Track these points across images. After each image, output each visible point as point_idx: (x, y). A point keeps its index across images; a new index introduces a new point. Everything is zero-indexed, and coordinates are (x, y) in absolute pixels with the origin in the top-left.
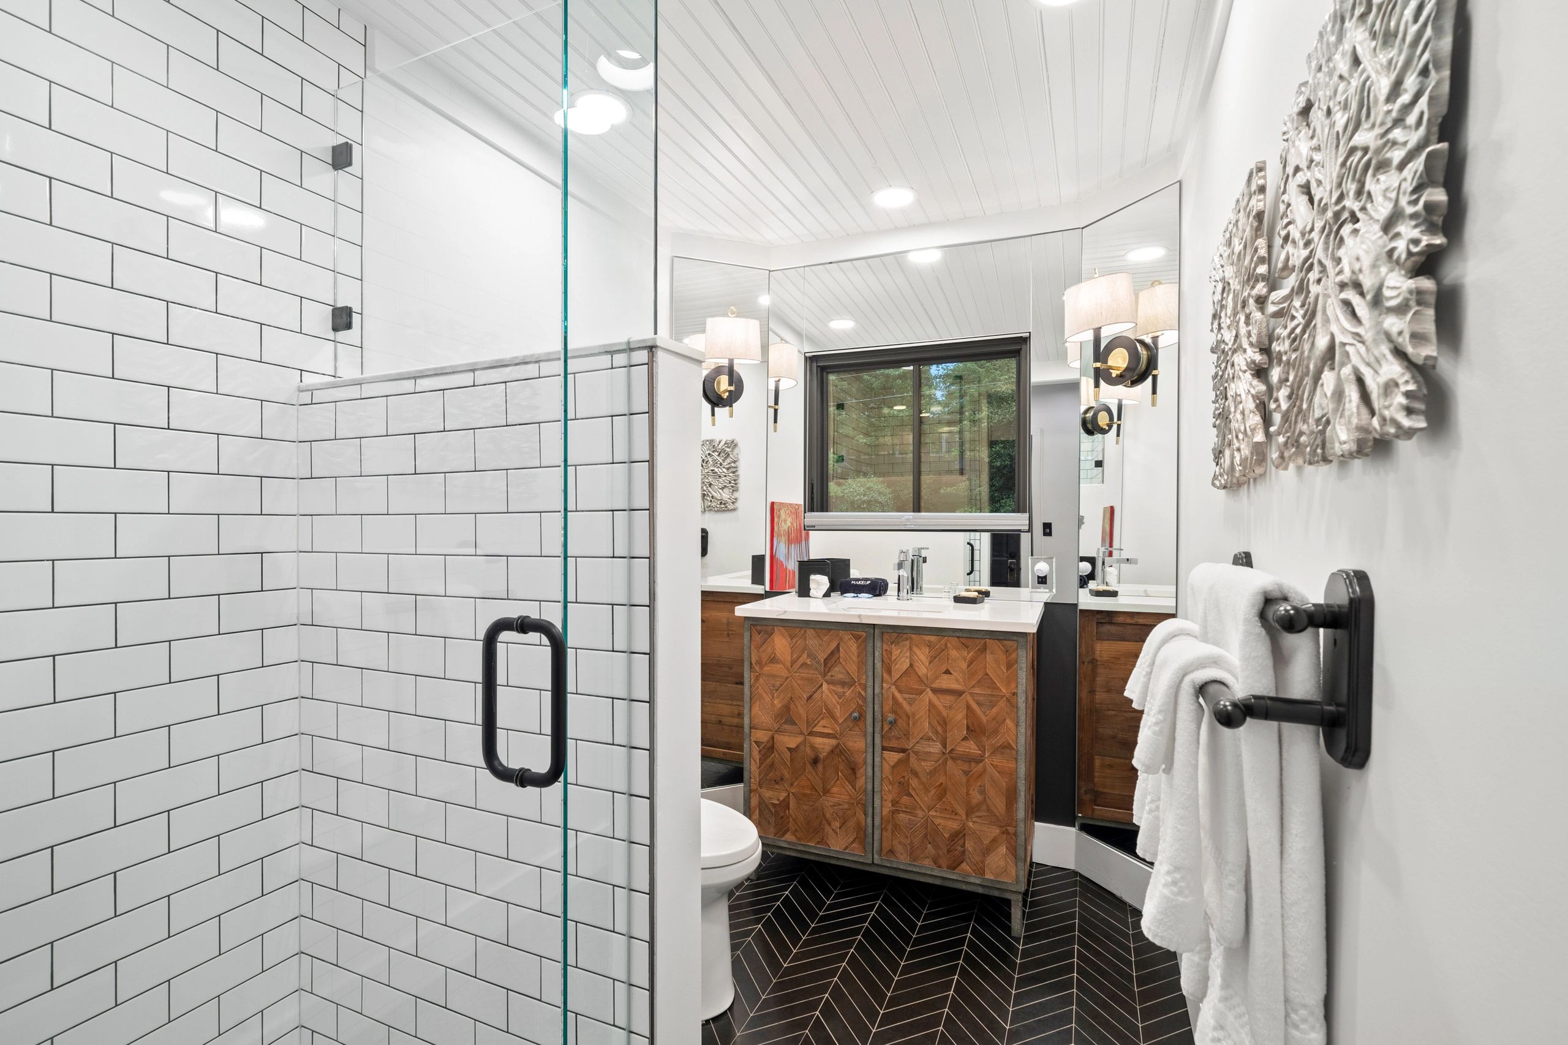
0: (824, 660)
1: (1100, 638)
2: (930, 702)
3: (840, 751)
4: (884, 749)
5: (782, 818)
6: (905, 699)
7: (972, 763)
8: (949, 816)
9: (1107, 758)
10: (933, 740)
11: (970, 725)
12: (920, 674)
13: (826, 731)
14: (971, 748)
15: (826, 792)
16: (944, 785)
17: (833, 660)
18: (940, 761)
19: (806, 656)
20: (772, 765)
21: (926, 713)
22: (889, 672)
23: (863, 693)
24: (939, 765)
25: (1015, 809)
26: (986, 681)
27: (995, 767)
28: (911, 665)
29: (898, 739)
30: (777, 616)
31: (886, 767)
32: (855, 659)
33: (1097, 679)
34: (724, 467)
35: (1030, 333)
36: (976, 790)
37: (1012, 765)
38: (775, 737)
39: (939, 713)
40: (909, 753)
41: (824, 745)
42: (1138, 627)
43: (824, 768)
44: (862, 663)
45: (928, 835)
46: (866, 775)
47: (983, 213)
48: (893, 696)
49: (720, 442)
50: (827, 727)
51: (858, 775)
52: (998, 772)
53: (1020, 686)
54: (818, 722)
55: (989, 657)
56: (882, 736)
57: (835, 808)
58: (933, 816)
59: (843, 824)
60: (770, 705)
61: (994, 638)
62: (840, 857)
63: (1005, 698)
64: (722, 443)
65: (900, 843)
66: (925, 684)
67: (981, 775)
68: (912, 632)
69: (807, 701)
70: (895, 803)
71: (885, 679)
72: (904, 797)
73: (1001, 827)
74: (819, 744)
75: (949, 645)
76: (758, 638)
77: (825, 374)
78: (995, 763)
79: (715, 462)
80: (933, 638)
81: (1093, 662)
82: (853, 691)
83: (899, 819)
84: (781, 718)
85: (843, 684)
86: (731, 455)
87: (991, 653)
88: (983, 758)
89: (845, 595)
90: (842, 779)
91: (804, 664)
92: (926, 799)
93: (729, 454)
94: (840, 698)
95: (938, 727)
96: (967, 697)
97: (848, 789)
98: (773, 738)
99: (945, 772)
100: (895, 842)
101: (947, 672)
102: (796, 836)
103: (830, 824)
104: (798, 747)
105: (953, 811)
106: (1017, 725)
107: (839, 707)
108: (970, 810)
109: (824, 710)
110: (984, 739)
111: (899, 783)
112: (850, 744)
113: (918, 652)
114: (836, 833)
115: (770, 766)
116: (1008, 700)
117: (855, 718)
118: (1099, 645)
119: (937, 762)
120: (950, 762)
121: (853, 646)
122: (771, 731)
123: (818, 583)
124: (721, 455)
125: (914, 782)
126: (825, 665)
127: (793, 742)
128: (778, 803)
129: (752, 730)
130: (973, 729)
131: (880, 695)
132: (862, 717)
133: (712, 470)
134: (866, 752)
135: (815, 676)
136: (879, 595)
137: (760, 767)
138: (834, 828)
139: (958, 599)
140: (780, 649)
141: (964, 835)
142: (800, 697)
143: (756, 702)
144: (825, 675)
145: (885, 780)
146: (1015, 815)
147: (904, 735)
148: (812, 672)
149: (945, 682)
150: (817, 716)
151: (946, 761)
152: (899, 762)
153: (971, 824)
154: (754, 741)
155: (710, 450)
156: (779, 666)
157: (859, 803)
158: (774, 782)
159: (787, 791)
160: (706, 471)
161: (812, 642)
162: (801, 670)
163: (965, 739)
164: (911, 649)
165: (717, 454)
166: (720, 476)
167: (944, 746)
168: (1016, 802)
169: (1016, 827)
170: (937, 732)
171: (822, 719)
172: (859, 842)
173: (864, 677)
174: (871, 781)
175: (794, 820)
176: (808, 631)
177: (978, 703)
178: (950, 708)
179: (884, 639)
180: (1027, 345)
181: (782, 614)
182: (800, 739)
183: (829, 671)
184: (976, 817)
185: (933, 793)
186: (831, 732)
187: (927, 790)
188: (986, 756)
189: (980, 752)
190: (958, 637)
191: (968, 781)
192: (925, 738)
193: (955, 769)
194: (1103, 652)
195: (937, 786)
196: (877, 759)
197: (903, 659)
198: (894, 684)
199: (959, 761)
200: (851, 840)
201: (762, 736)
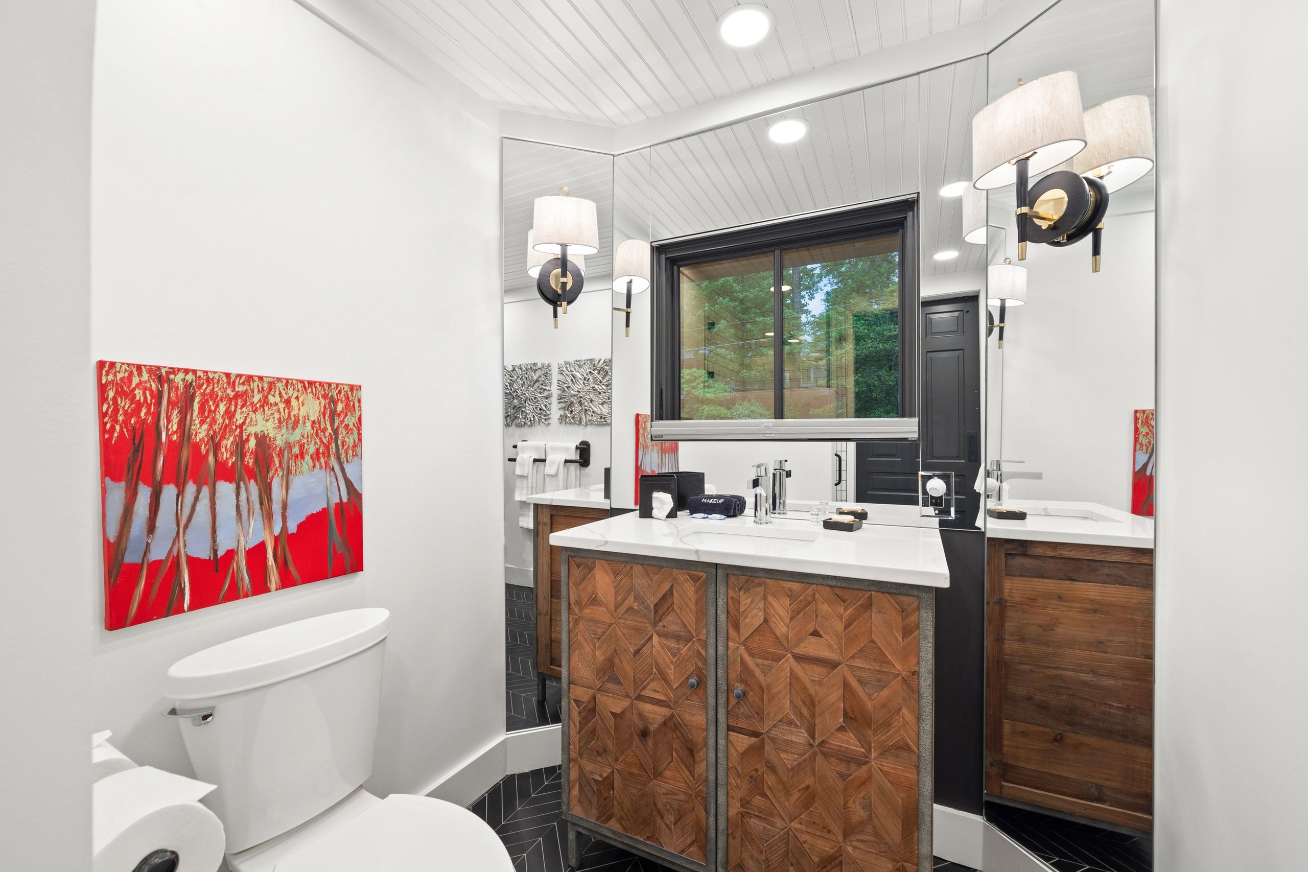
0: (655, 605)
1: (1010, 573)
2: (792, 673)
3: (674, 724)
4: (730, 728)
5: (605, 799)
6: (758, 665)
7: (851, 764)
8: (818, 833)
9: (1020, 723)
10: (796, 725)
11: (849, 710)
12: (778, 634)
13: (658, 696)
14: (850, 742)
15: (658, 774)
16: (811, 789)
17: (665, 606)
18: (807, 755)
19: (633, 598)
20: (593, 732)
21: (785, 688)
22: (737, 627)
23: (703, 652)
24: (804, 760)
25: (915, 839)
26: (872, 650)
27: (886, 774)
28: (766, 621)
29: (748, 717)
30: (598, 546)
31: (734, 754)
32: (692, 607)
33: (1006, 624)
34: (603, 384)
35: (918, 193)
36: (857, 803)
37: (912, 776)
38: (597, 696)
39: (805, 689)
40: (763, 740)
41: (656, 714)
42: (1063, 561)
43: (655, 744)
44: (701, 613)
45: (790, 855)
46: (707, 761)
47: (857, 53)
48: (742, 659)
49: (599, 361)
50: (658, 692)
51: (697, 759)
52: (891, 782)
53: (923, 664)
54: (648, 684)
55: (876, 618)
56: (728, 711)
57: (669, 796)
58: (797, 829)
59: (679, 820)
60: (591, 657)
61: (883, 590)
62: (674, 861)
63: (900, 678)
64: (602, 362)
65: (752, 857)
66: (785, 648)
67: (864, 783)
68: (766, 576)
69: (634, 656)
70: (745, 803)
71: (730, 636)
72: (757, 797)
73: (894, 861)
74: (649, 712)
75: (817, 596)
76: (576, 573)
77: (675, 267)
78: (885, 769)
79: (595, 379)
80: (795, 586)
81: (1001, 602)
82: (689, 649)
83: (750, 826)
84: (604, 674)
85: (677, 638)
86: (609, 373)
87: (880, 612)
88: (868, 760)
89: (694, 515)
90: (677, 761)
91: (630, 609)
92: (786, 803)
93: (607, 372)
94: (674, 655)
95: (803, 708)
96: (843, 670)
97: (684, 776)
98: (594, 698)
99: (813, 771)
100: (745, 855)
101: (816, 634)
102: (621, 825)
103: (662, 818)
104: (623, 712)
105: (824, 828)
106: (919, 718)
107: (673, 668)
108: (849, 831)
109: (654, 670)
110: (870, 733)
111: (751, 777)
112: (687, 716)
113: (775, 603)
114: (670, 829)
115: (592, 732)
116: (905, 681)
117: (692, 686)
118: (1007, 581)
119: (801, 755)
120: (819, 759)
121: (690, 590)
122: (592, 688)
123: (662, 502)
124: (601, 373)
125: (770, 779)
126: (656, 611)
127: (618, 706)
128: (601, 779)
129: (571, 685)
130: (853, 716)
131: (725, 657)
132: (701, 683)
133: (593, 387)
134: (707, 729)
135: (643, 625)
136: (734, 516)
137: (580, 732)
138: (668, 822)
139: (829, 525)
140: (602, 588)
141: (841, 863)
142: (625, 650)
143: (575, 651)
144: (655, 624)
145: (731, 770)
146: (916, 847)
147: (757, 713)
148: (639, 619)
149: (812, 647)
150: (646, 676)
151: (815, 754)
152: (750, 749)
153: (850, 849)
154: (574, 699)
155: (591, 369)
156: (601, 609)
157: (699, 796)
158: (596, 753)
159: (611, 766)
160: (588, 388)
161: (640, 581)
162: (626, 616)
163: (841, 729)
164: (765, 598)
165: (596, 372)
166: (600, 393)
167: (812, 734)
168: (918, 829)
169: (917, 865)
170: (801, 715)
171: (653, 680)
172: (699, 846)
173: (704, 631)
174: (713, 769)
175: (619, 804)
176: (635, 567)
177: (860, 681)
178: (820, 683)
179: (730, 582)
180: (913, 211)
181: (602, 545)
182: (626, 703)
183: (660, 620)
184: (858, 840)
185: (796, 797)
186: (663, 698)
187: (787, 791)
188: (873, 758)
189: (863, 750)
190: (830, 586)
191: (846, 789)
192: (785, 721)
193: (830, 770)
194: (1014, 591)
195: (803, 789)
196: (722, 742)
197: (755, 611)
198: (744, 643)
199: (833, 759)
200: (689, 841)
201: (582, 693)
